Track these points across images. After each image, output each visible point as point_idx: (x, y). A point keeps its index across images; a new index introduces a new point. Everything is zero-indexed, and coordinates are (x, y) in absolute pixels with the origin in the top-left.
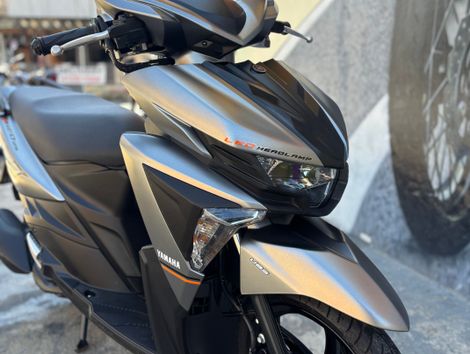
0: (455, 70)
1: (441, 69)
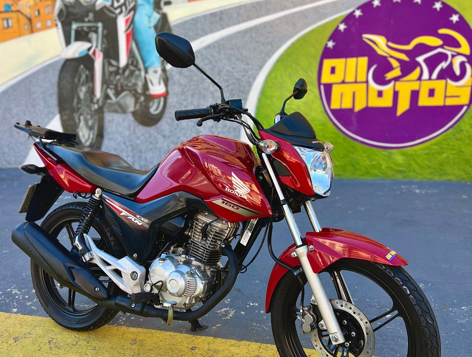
0: (84, 106)
1: (79, 106)
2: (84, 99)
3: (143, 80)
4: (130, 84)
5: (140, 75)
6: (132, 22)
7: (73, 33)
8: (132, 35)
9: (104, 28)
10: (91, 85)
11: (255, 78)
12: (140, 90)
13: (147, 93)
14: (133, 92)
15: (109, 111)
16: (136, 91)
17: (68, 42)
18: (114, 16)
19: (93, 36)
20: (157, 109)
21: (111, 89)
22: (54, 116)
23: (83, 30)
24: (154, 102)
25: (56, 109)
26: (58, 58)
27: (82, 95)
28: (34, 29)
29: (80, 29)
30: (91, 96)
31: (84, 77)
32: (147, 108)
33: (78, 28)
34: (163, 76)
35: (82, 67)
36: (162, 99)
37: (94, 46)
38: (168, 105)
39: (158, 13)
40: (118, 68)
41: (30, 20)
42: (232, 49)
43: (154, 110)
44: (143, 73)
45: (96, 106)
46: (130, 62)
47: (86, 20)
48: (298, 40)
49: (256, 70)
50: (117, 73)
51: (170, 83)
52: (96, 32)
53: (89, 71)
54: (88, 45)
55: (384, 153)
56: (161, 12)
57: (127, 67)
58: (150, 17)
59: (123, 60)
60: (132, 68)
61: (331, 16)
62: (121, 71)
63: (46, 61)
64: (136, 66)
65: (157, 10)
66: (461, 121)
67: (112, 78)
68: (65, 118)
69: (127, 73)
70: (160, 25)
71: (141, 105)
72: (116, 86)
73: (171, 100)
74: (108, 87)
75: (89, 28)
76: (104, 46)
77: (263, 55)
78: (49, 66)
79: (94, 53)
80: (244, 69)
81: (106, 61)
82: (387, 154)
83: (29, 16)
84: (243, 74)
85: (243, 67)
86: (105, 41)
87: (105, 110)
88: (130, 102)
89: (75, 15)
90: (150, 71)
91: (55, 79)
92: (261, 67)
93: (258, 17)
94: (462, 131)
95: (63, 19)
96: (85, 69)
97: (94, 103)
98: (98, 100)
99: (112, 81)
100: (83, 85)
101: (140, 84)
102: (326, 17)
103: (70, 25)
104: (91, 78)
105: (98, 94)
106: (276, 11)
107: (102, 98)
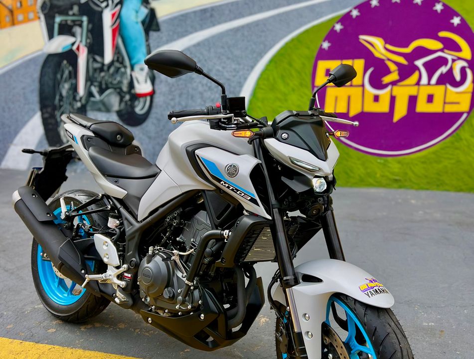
0: (66, 103)
1: (62, 103)
2: (67, 97)
3: (129, 77)
4: (115, 82)
5: (125, 73)
6: (119, 16)
7: (56, 27)
8: (118, 30)
9: (89, 22)
10: (74, 81)
11: (246, 79)
12: (125, 88)
13: (133, 91)
14: (118, 90)
15: (93, 110)
16: (121, 89)
17: (51, 36)
18: (99, 9)
19: (77, 30)
20: (143, 108)
21: (95, 86)
22: (35, 113)
23: (66, 24)
24: (139, 102)
25: (37, 106)
26: (40, 53)
27: (64, 93)
28: (16, 21)
29: (64, 23)
30: (73, 93)
31: (66, 73)
32: (133, 107)
33: (61, 21)
34: (150, 74)
35: (65, 62)
36: (148, 98)
37: (78, 42)
38: (154, 104)
39: (146, 7)
40: (103, 64)
41: (11, 11)
42: (223, 47)
43: (139, 109)
44: (129, 70)
45: (79, 105)
46: (116, 58)
47: (71, 13)
48: (292, 40)
49: (248, 70)
50: (102, 70)
51: (157, 82)
52: (81, 26)
53: (73, 67)
54: (71, 40)
55: (379, 161)
56: (149, 6)
57: (112, 63)
58: (137, 12)
59: (108, 56)
60: (117, 65)
61: (326, 15)
62: (105, 68)
63: (27, 55)
64: (122, 63)
65: (145, 4)
66: (461, 128)
67: (96, 75)
68: (46, 115)
69: (112, 70)
70: (147, 20)
71: (126, 104)
72: (100, 83)
73: (158, 99)
74: (92, 84)
75: (73, 21)
76: (88, 41)
77: (255, 55)
78: (30, 60)
79: (78, 49)
80: (235, 70)
81: (90, 56)
82: (382, 161)
83: (10, 7)
84: (234, 74)
85: (234, 66)
86: (90, 35)
87: (88, 108)
88: (114, 101)
89: (59, 7)
90: (137, 68)
91: (37, 75)
92: (252, 67)
93: (251, 14)
94: (461, 139)
95: (46, 11)
96: (68, 65)
97: (77, 101)
98: (81, 98)
99: (96, 78)
100: (66, 81)
101: (125, 82)
102: (321, 17)
103: (54, 18)
104: (74, 74)
105: (81, 91)
106: (269, 9)
107: (85, 96)
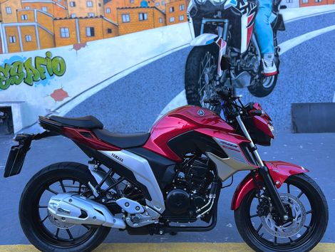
3: (259, 62)
4: (248, 66)
8: (252, 30)
9: (230, 23)
10: (215, 66)
13: (262, 72)
14: (250, 72)
18: (239, 15)
19: (220, 29)
21: (233, 70)
23: (211, 24)
24: (266, 79)
25: (182, 85)
26: (187, 46)
28: (168, 22)
31: (209, 60)
32: (261, 83)
34: (276, 59)
35: (208, 52)
36: (274, 77)
37: (220, 37)
38: (278, 80)
40: (239, 54)
41: (165, 15)
43: (266, 84)
46: (249, 49)
47: (215, 17)
50: (238, 57)
52: (223, 26)
53: (214, 56)
56: (277, 13)
58: (268, 17)
59: (244, 48)
60: (251, 54)
62: (241, 56)
63: (176, 48)
65: (274, 12)
67: (234, 61)
70: (276, 23)
71: (256, 81)
72: (237, 67)
73: (281, 77)
76: (228, 37)
79: (220, 41)
81: (229, 48)
83: (164, 11)
86: (230, 33)
90: (265, 56)
95: (194, 16)
96: (210, 55)
97: (216, 81)
98: (220, 78)
99: (234, 64)
100: (208, 67)
105: (220, 74)
107: (223, 76)
